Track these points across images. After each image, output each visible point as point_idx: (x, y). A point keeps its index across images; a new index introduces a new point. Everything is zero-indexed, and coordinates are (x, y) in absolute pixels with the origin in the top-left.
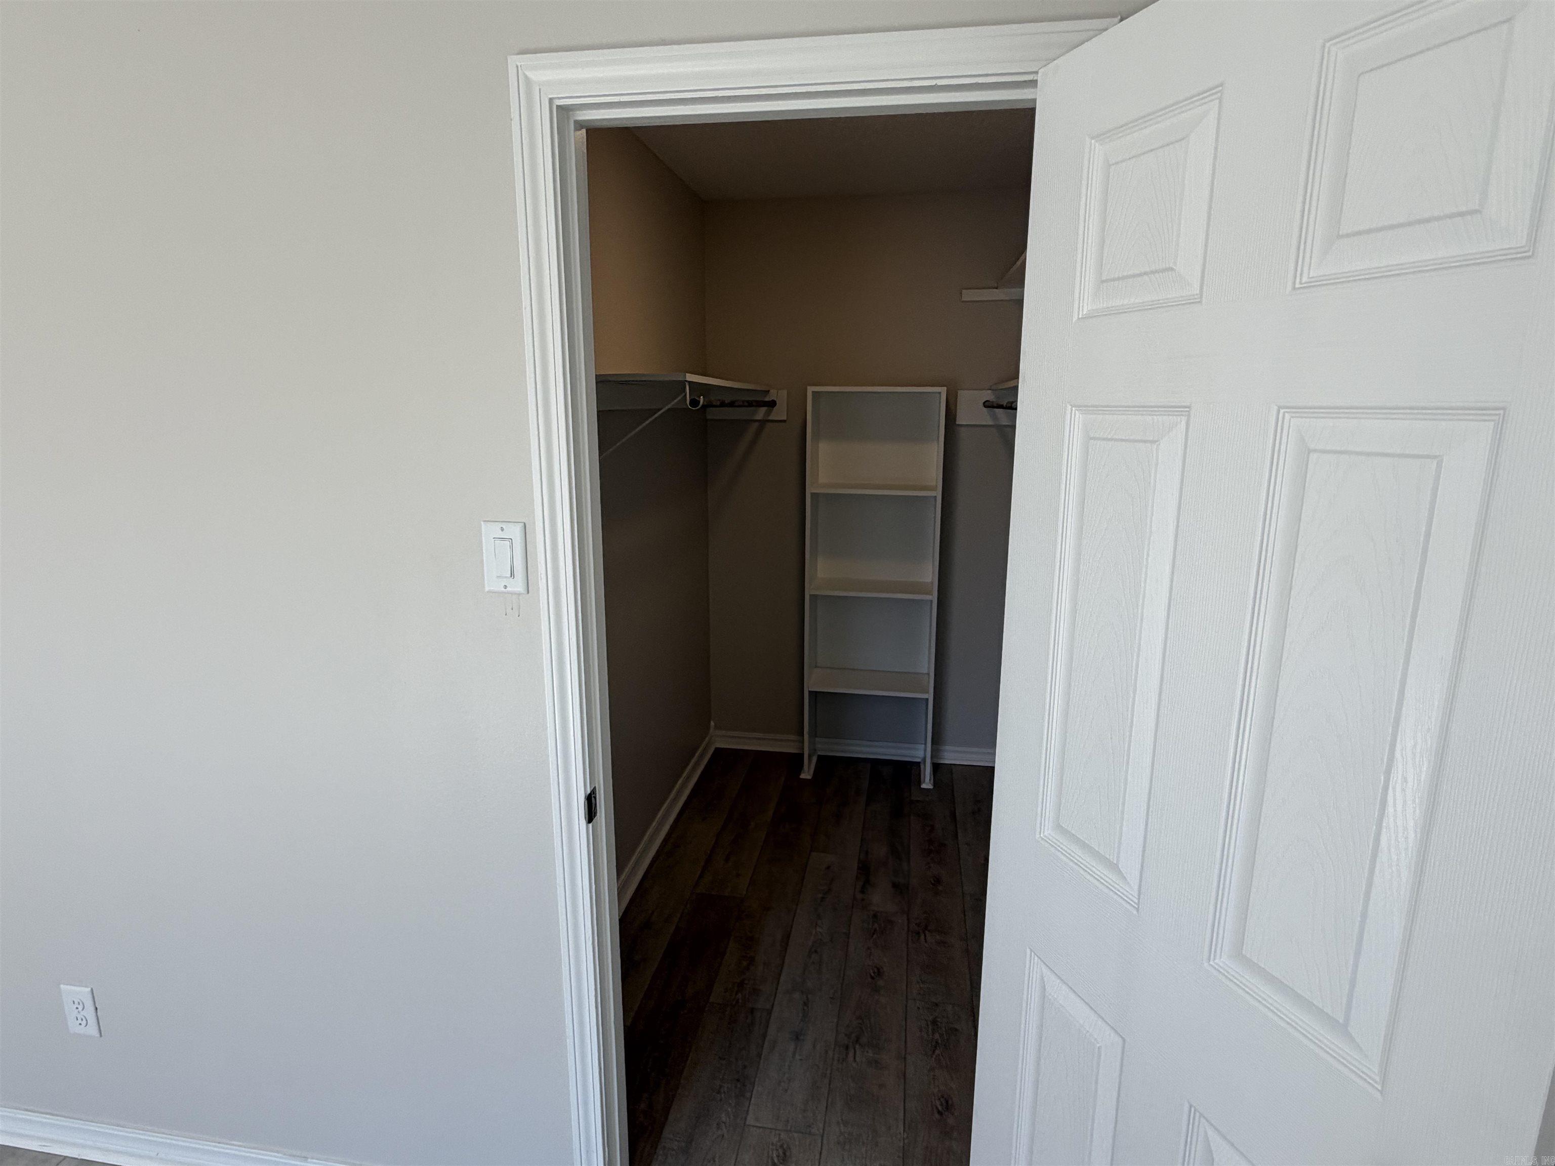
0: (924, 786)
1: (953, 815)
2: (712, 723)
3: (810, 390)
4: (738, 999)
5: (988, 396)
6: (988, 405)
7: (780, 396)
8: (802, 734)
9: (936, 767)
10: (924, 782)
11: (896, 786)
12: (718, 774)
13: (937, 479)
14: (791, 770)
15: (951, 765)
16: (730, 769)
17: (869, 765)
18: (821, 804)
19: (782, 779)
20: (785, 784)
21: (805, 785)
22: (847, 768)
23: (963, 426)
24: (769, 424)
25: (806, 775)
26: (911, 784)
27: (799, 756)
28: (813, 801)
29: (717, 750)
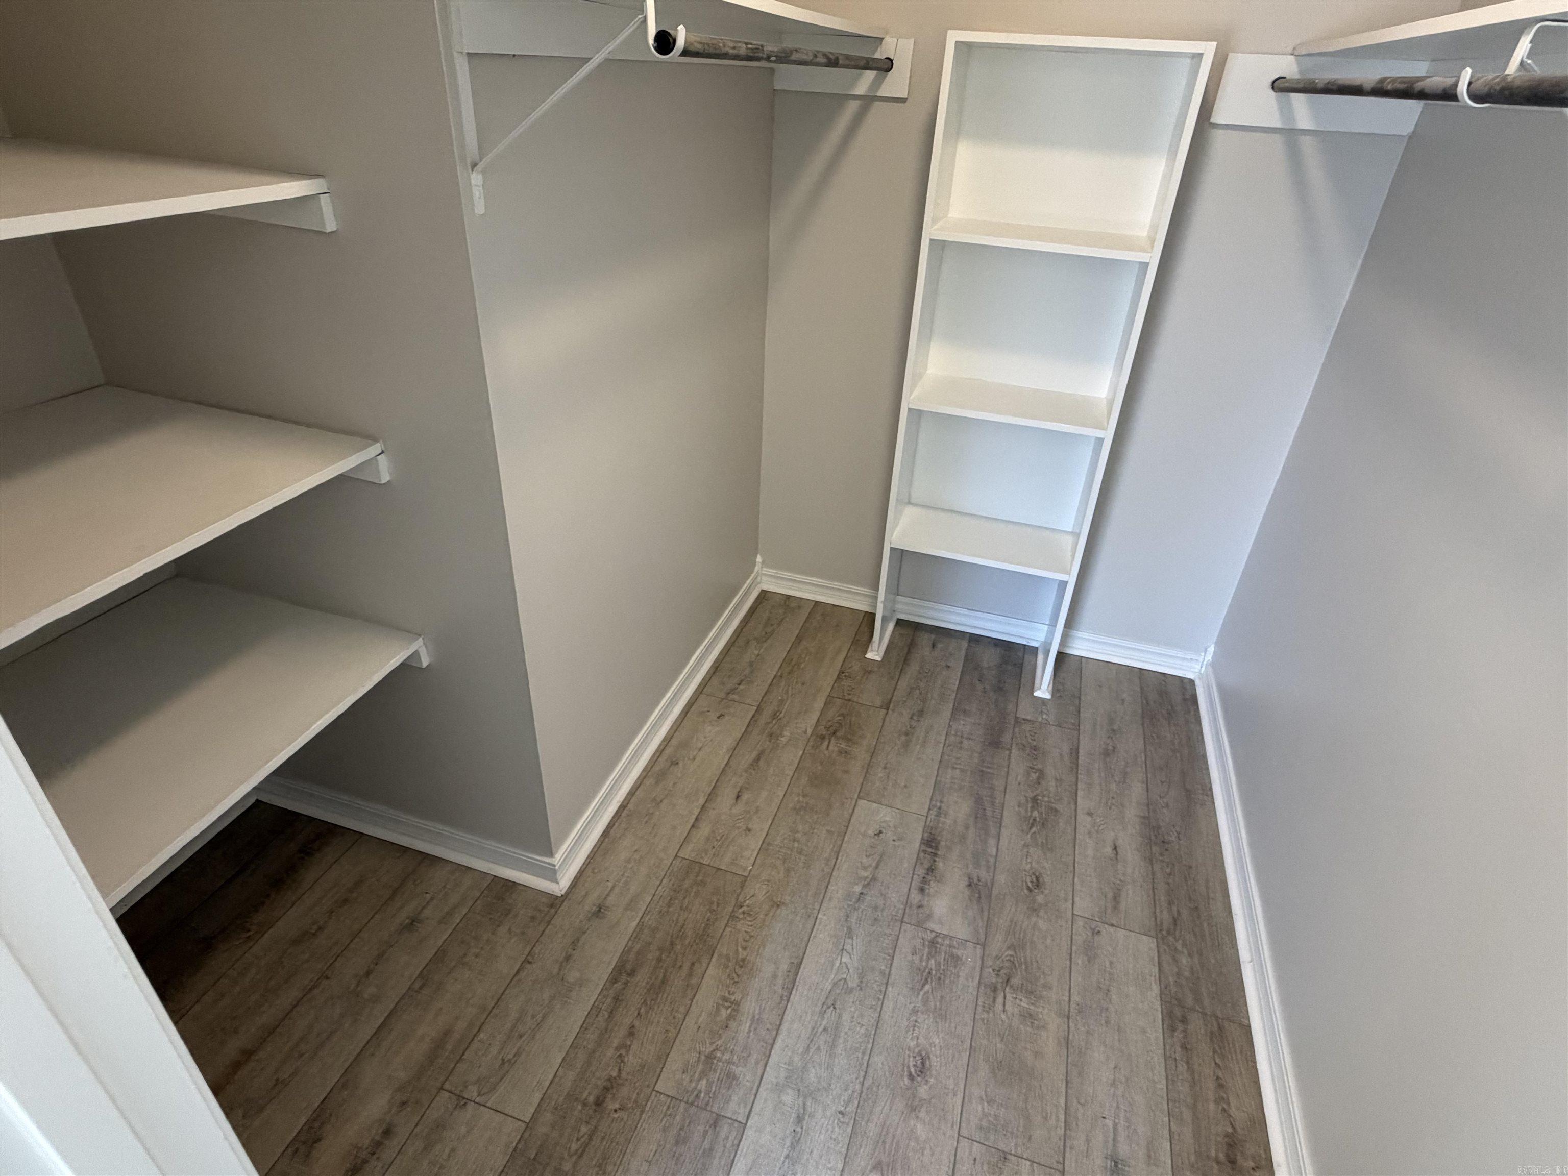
0: (1037, 694)
1: (1075, 752)
2: (759, 559)
3: (954, 37)
4: (700, 1092)
5: (1288, 67)
6: (1280, 86)
7: (901, 50)
8: (876, 588)
9: (1062, 657)
10: (1040, 688)
11: (999, 689)
12: (756, 639)
13: (1154, 228)
14: (855, 642)
15: (1083, 660)
16: (773, 631)
17: (965, 644)
18: (888, 709)
19: (843, 655)
20: (841, 672)
21: (870, 672)
22: (934, 646)
23: (1223, 129)
24: (877, 103)
25: (875, 654)
26: (1020, 694)
27: (872, 617)
28: (878, 702)
29: (764, 593)
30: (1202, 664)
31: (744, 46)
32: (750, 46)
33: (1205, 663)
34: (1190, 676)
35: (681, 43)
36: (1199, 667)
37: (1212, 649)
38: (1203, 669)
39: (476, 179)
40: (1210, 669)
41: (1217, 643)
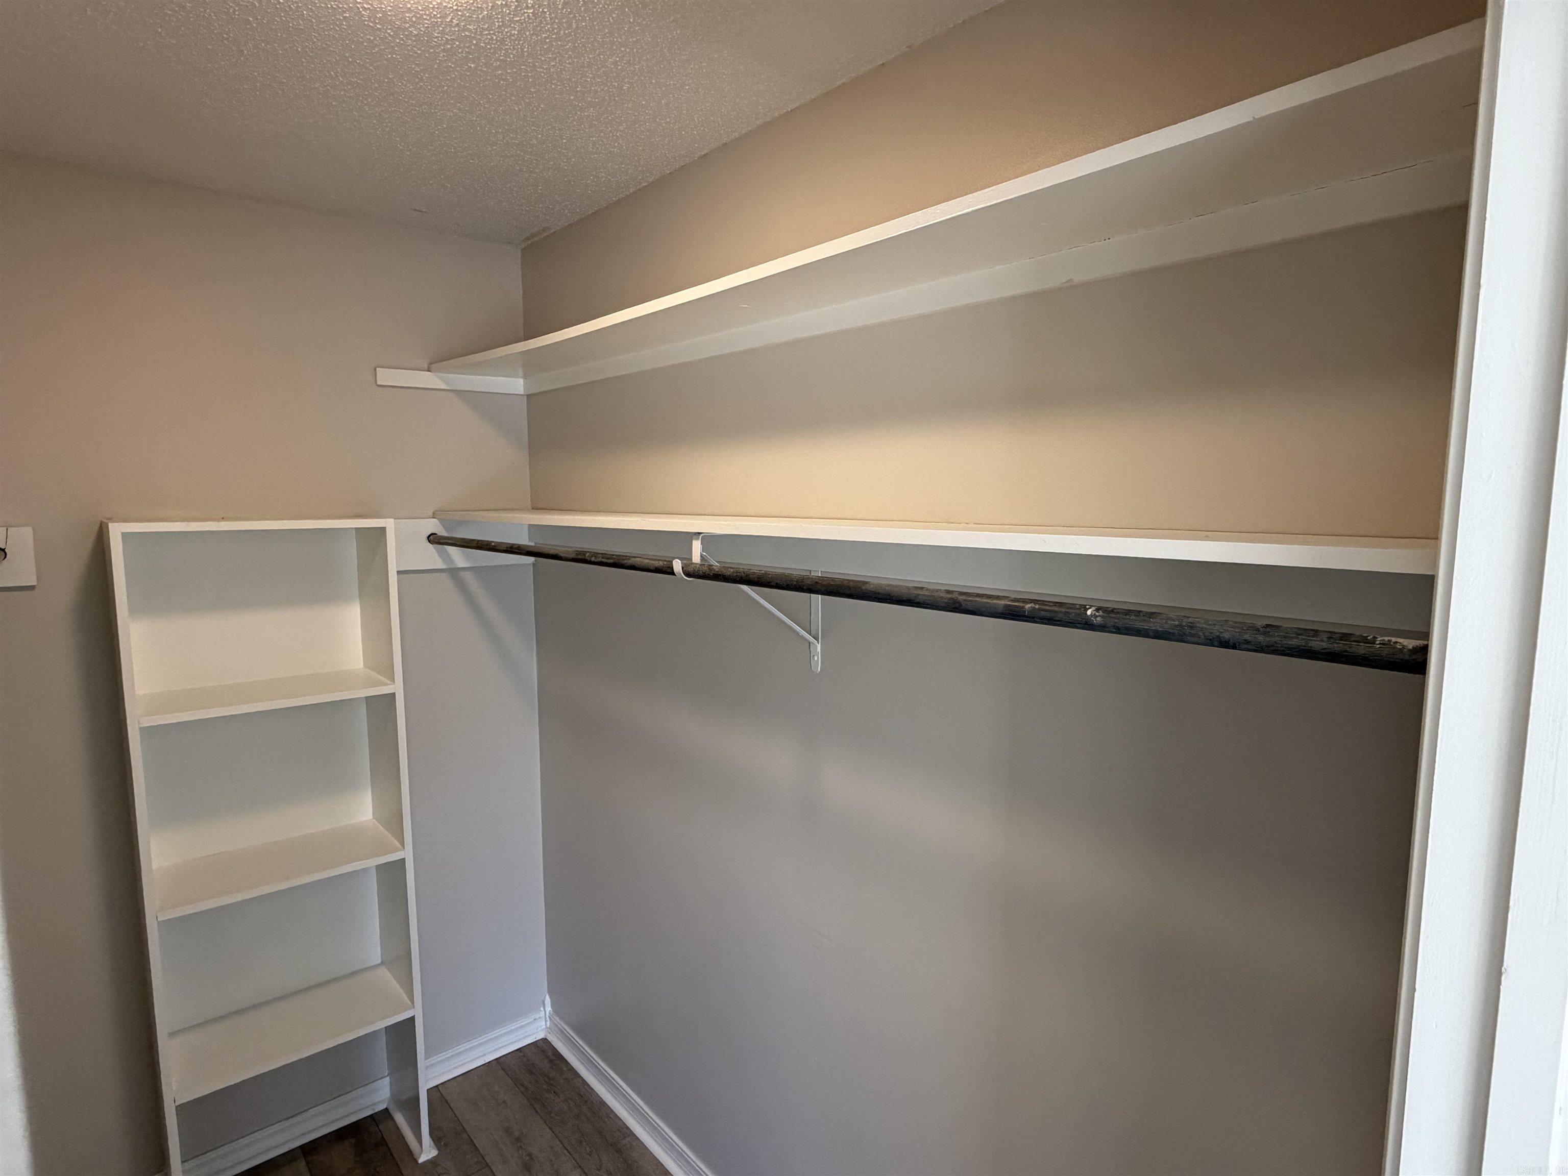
0: (424, 1159)
5: (433, 526)
6: (433, 539)
7: (16, 539)
10: (422, 1151)
30: (546, 1019)
33: (547, 1015)
34: (540, 1036)
36: (544, 1023)
37: (548, 1000)
38: (549, 1022)
40: (554, 1018)
41: (551, 993)
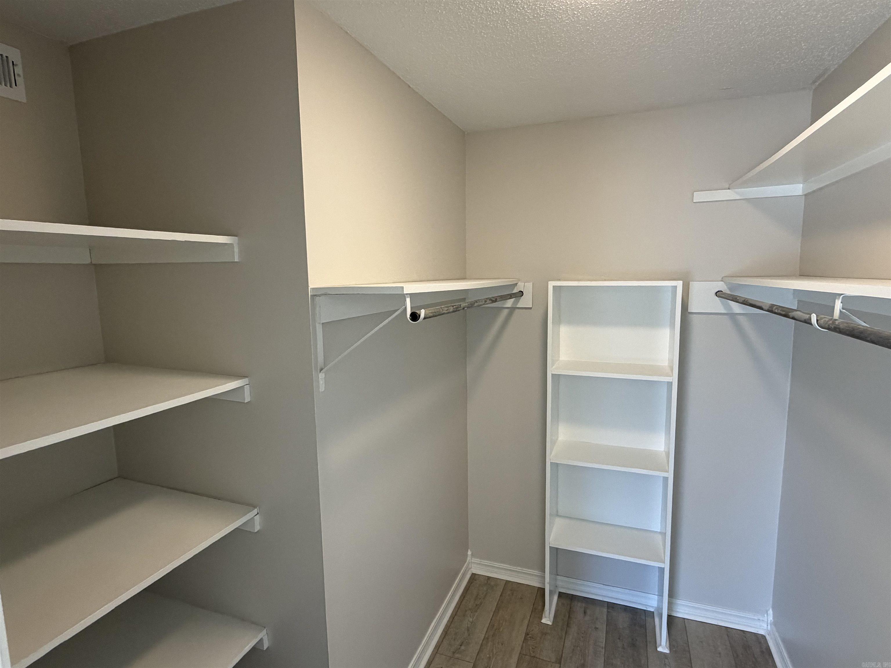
2: (469, 553)
3: (552, 284)
5: (719, 285)
6: (719, 294)
7: (527, 288)
8: (543, 571)
9: (671, 618)
10: (661, 645)
11: (633, 645)
12: (470, 609)
13: (671, 361)
14: (534, 610)
15: (685, 620)
16: (481, 603)
17: (605, 610)
18: (560, 663)
19: (526, 622)
20: (527, 634)
21: (546, 634)
22: (585, 613)
23: (695, 314)
24: (517, 310)
25: (547, 620)
26: (648, 649)
27: (542, 591)
28: (553, 660)
29: (473, 575)
30: (767, 623)
31: (452, 308)
32: (455, 307)
33: (769, 622)
34: (761, 632)
35: (422, 316)
36: (766, 626)
37: (771, 612)
38: (769, 627)
39: (322, 376)
40: (773, 626)
41: (773, 609)
